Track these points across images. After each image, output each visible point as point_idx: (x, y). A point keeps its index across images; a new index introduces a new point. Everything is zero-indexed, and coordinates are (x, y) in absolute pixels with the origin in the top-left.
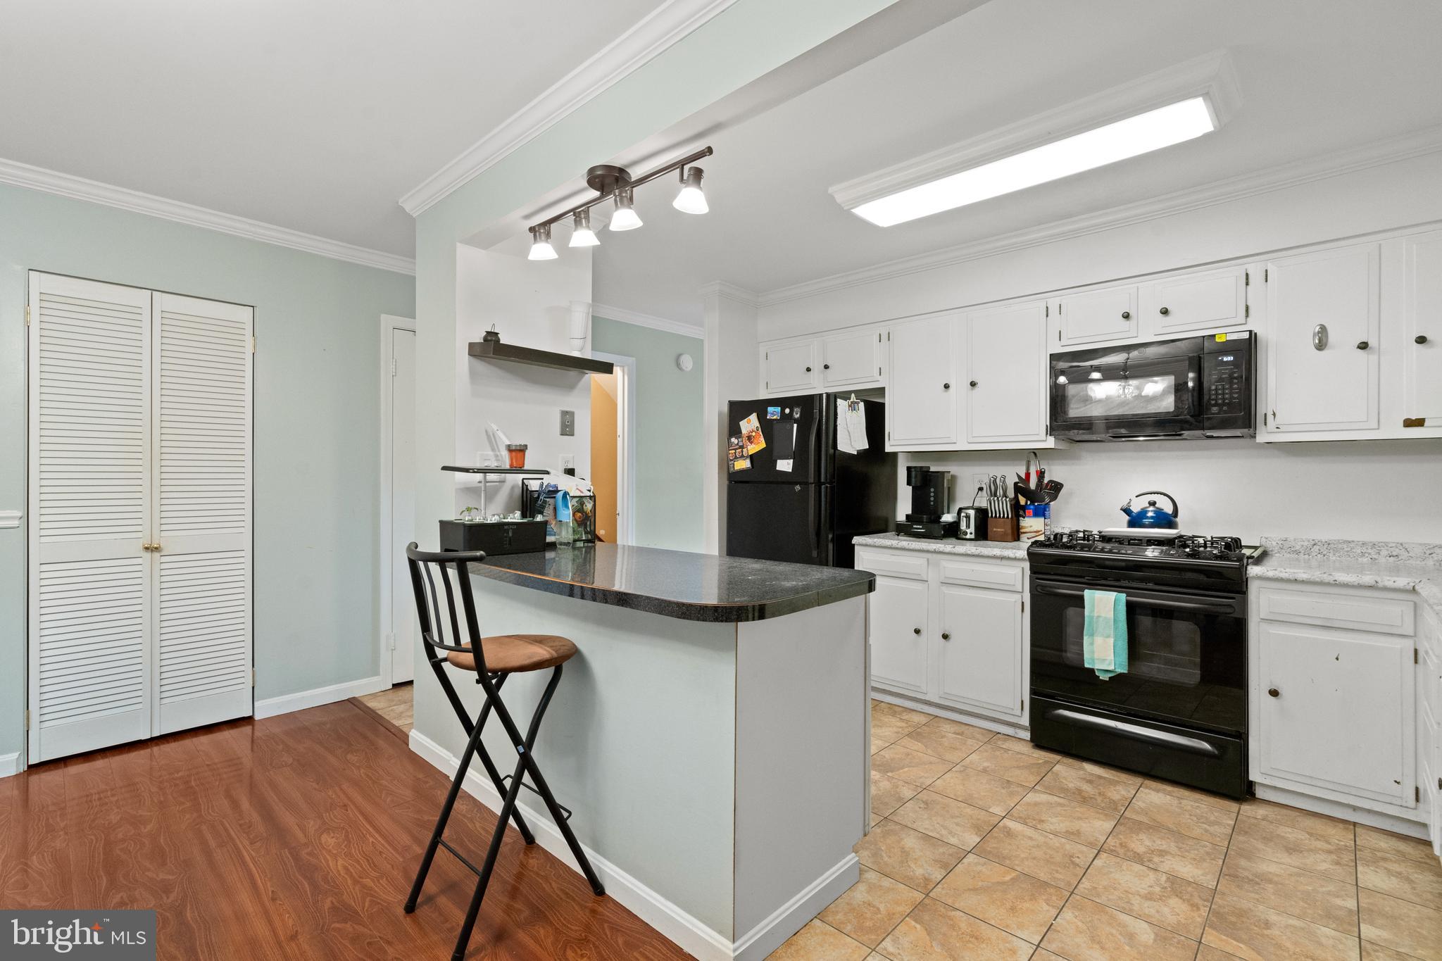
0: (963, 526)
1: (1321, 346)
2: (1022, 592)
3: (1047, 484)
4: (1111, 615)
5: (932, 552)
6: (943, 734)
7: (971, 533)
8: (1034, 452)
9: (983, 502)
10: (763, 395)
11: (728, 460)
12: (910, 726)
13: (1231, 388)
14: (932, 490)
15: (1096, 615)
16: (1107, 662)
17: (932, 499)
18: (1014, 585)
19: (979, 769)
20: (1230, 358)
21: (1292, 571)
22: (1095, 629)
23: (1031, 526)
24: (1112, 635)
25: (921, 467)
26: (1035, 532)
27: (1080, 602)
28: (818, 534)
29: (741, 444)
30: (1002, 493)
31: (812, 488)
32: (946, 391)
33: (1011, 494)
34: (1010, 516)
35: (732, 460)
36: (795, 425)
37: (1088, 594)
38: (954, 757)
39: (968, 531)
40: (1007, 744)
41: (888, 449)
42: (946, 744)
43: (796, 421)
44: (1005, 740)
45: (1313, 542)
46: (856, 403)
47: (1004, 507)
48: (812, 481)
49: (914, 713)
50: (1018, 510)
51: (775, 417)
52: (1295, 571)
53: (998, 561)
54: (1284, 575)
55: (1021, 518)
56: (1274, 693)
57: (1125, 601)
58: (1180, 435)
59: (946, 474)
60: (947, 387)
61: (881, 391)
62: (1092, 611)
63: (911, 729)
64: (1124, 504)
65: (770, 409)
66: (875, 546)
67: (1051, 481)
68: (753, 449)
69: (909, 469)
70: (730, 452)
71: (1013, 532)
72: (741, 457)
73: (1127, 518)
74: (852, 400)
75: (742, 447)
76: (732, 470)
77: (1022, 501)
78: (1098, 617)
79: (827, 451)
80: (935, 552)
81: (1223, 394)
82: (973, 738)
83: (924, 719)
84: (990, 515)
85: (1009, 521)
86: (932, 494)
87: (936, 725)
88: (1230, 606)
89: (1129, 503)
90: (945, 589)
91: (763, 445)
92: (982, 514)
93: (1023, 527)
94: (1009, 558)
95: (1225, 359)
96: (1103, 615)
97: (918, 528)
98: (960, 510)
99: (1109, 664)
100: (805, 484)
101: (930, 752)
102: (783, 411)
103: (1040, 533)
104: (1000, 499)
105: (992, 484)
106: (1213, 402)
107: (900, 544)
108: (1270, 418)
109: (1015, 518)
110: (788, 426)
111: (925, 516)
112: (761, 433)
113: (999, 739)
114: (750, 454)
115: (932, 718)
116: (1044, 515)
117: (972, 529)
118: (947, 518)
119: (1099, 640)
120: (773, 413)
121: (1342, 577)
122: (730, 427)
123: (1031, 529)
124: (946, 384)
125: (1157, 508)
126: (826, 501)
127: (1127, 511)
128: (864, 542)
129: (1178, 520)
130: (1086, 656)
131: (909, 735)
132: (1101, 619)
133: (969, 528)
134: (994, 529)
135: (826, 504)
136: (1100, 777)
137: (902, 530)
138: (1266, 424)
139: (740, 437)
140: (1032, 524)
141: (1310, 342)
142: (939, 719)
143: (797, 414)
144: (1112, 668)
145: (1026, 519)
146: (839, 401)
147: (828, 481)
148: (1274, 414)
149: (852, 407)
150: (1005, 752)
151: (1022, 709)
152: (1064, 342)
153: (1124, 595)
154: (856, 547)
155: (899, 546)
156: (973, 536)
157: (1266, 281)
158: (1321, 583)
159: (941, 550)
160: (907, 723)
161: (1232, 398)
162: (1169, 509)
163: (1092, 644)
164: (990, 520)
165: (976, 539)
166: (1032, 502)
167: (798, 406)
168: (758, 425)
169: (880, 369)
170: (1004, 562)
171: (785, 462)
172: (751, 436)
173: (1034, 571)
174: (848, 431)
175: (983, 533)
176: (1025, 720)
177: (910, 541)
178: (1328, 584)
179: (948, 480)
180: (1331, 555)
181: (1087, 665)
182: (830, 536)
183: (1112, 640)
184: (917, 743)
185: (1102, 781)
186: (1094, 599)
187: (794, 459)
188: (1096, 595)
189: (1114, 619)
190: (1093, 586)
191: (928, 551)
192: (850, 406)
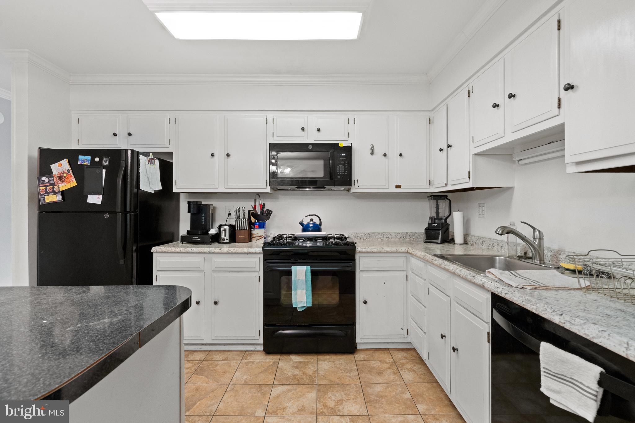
0: (222, 236)
1: (372, 154)
2: (259, 271)
3: (266, 212)
4: (304, 278)
5: (207, 253)
6: (216, 363)
7: (227, 240)
8: (259, 194)
9: (232, 221)
10: (74, 146)
11: (39, 195)
12: (195, 365)
13: (345, 168)
14: (203, 215)
15: (297, 279)
16: (303, 302)
17: (203, 220)
18: (255, 268)
19: (242, 383)
20: (344, 154)
21: (371, 248)
22: (297, 287)
23: (258, 234)
24: (305, 288)
25: (197, 202)
26: (260, 236)
27: (289, 273)
28: (124, 248)
29: (52, 182)
30: (243, 216)
31: (119, 216)
32: (212, 158)
33: (247, 217)
34: (247, 229)
35: (42, 195)
36: (104, 171)
37: (293, 268)
38: (225, 379)
39: (225, 238)
40: (252, 357)
41: (175, 190)
42: (219, 371)
43: (105, 167)
44: (251, 355)
45: (364, 234)
46: (153, 159)
47: (244, 224)
48: (120, 211)
49: (196, 353)
50: (251, 225)
51: (85, 163)
52: (372, 248)
53: (246, 255)
54: (369, 250)
55: (252, 230)
56: (365, 302)
57: (310, 270)
58: (324, 188)
59: (211, 206)
60: (213, 155)
61: (170, 154)
62: (296, 277)
63: (196, 367)
64: (300, 220)
65: (80, 157)
66: (168, 252)
67: (267, 210)
68: (64, 186)
69: (189, 203)
70: (40, 188)
71: (249, 237)
72: (52, 193)
73: (301, 227)
74: (150, 157)
75: (53, 185)
76: (42, 202)
77: (253, 220)
78: (299, 280)
79: (131, 190)
80: (209, 253)
81: (342, 170)
82: (234, 360)
83: (203, 355)
84: (237, 229)
85: (247, 231)
86: (203, 218)
87: (210, 357)
88: (350, 266)
89: (303, 220)
90: (216, 275)
91: (73, 183)
92: (233, 228)
93: (253, 234)
94: (252, 253)
95: (343, 155)
96: (301, 279)
97: (196, 239)
98: (220, 227)
99: (304, 304)
100: (113, 213)
101: (211, 381)
102: (93, 160)
103: (262, 237)
104: (242, 219)
105: (238, 212)
106: (338, 173)
107: (186, 249)
108: (356, 181)
109: (249, 230)
110: (98, 171)
111: (199, 231)
112: (72, 175)
113: (247, 355)
114: (61, 190)
115: (208, 352)
116: (263, 227)
117: (227, 237)
118: (213, 231)
119: (299, 292)
120: (84, 160)
121: (387, 249)
122: (40, 169)
123: (258, 235)
124: (212, 154)
125: (314, 222)
126: (130, 224)
127: (302, 224)
128: (160, 250)
129: (322, 227)
130: (293, 301)
131: (196, 372)
132: (300, 281)
133: (226, 236)
134: (239, 236)
135: (130, 227)
136: (300, 362)
137: (186, 240)
138: (355, 185)
139: (51, 177)
140: (257, 232)
141: (368, 152)
142: (212, 352)
143: (106, 162)
144: (305, 305)
145: (255, 230)
146: (141, 157)
147: (132, 210)
148: (357, 181)
149: (151, 161)
150: (253, 363)
151: (259, 335)
152: (275, 138)
153: (309, 267)
154: (154, 254)
155: (185, 251)
156: (228, 241)
157: (355, 123)
158: (380, 252)
159: (213, 251)
160: (192, 363)
161: (345, 172)
162: (318, 223)
163: (296, 294)
164: (236, 231)
165: (229, 243)
166: (258, 221)
167: (106, 156)
168: (69, 168)
169: (169, 140)
170: (249, 255)
171: (95, 197)
172: (62, 176)
173: (265, 259)
174: (148, 178)
175: (233, 239)
176: (261, 341)
177: (193, 247)
178: (383, 253)
179: (212, 209)
180: (370, 239)
181: (294, 306)
182: (134, 248)
183: (305, 291)
184: (201, 377)
185: (302, 365)
186: (296, 270)
187: (103, 195)
188: (297, 269)
189: (306, 280)
190: (295, 264)
191: (204, 253)
192: (149, 161)
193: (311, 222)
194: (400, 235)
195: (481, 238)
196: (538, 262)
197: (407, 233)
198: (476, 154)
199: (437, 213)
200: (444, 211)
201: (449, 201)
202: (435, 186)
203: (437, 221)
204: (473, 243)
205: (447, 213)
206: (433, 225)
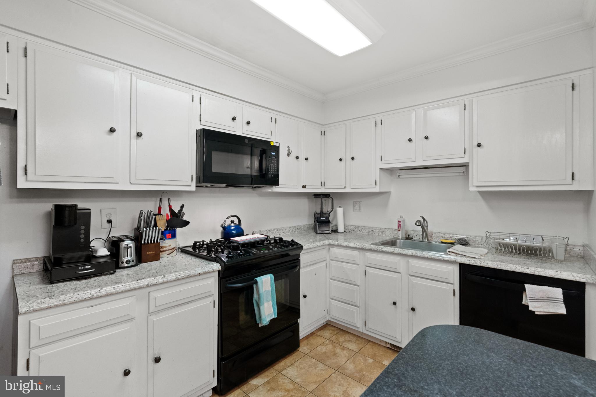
0: (125, 256)
1: (289, 155)
4: (270, 288)
7: (133, 261)
13: (274, 167)
14: (83, 227)
16: (270, 315)
17: (83, 236)
20: (274, 154)
22: (264, 300)
23: (170, 246)
26: (172, 249)
39: (130, 259)
41: (23, 185)
47: (156, 235)
56: (305, 297)
57: (273, 278)
60: (112, 130)
62: (263, 289)
71: (159, 252)
78: (265, 292)
81: (272, 169)
84: (143, 243)
85: (158, 244)
86: (83, 232)
96: (267, 290)
97: (87, 269)
104: (154, 228)
106: (269, 173)
117: (134, 256)
118: (101, 252)
119: (266, 305)
123: (170, 248)
133: (131, 256)
144: (273, 317)
145: (166, 241)
151: (214, 376)
152: (203, 122)
153: (272, 274)
156: (135, 263)
157: (276, 123)
161: (275, 171)
163: (264, 309)
164: (143, 246)
165: (136, 265)
169: (8, 85)
170: (202, 277)
186: (262, 281)
188: (263, 279)
189: (271, 290)
193: (233, 225)
194: (291, 229)
195: (358, 227)
196: (426, 240)
197: (295, 227)
198: (381, 169)
199: (322, 208)
200: (327, 208)
201: (332, 199)
202: (326, 187)
203: (324, 216)
204: (351, 230)
205: (330, 208)
206: (322, 218)
